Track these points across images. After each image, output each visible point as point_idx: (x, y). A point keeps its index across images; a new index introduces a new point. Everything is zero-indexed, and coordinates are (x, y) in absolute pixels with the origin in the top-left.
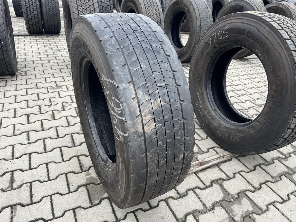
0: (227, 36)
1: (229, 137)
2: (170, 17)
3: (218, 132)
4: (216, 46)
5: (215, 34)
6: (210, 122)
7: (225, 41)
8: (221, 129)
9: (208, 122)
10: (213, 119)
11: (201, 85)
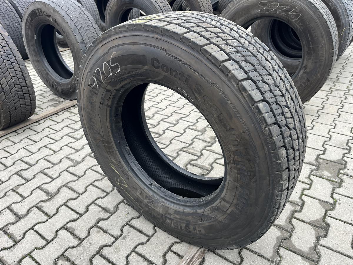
0: (119, 71)
1: (187, 228)
2: (33, 37)
3: (168, 221)
4: (109, 87)
5: (98, 70)
6: (150, 208)
7: (119, 78)
8: (172, 217)
9: (147, 209)
10: (153, 201)
11: (113, 152)
